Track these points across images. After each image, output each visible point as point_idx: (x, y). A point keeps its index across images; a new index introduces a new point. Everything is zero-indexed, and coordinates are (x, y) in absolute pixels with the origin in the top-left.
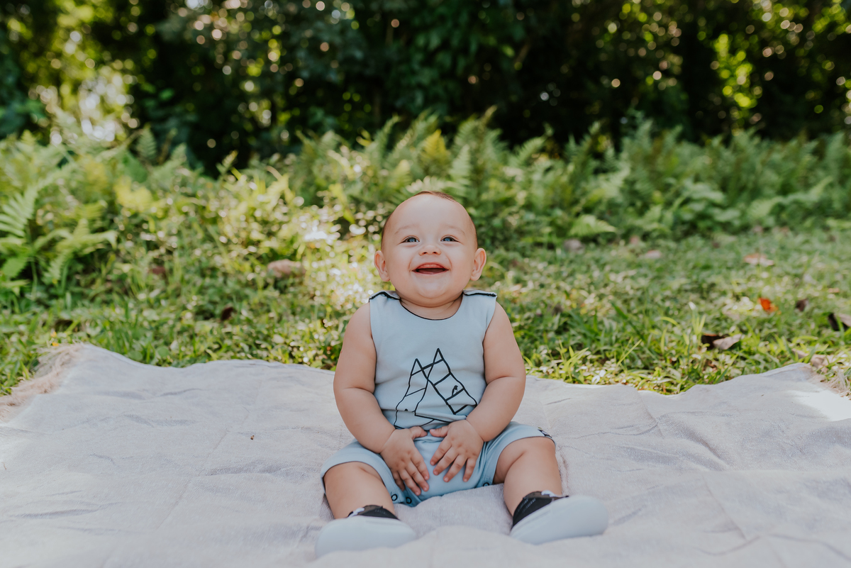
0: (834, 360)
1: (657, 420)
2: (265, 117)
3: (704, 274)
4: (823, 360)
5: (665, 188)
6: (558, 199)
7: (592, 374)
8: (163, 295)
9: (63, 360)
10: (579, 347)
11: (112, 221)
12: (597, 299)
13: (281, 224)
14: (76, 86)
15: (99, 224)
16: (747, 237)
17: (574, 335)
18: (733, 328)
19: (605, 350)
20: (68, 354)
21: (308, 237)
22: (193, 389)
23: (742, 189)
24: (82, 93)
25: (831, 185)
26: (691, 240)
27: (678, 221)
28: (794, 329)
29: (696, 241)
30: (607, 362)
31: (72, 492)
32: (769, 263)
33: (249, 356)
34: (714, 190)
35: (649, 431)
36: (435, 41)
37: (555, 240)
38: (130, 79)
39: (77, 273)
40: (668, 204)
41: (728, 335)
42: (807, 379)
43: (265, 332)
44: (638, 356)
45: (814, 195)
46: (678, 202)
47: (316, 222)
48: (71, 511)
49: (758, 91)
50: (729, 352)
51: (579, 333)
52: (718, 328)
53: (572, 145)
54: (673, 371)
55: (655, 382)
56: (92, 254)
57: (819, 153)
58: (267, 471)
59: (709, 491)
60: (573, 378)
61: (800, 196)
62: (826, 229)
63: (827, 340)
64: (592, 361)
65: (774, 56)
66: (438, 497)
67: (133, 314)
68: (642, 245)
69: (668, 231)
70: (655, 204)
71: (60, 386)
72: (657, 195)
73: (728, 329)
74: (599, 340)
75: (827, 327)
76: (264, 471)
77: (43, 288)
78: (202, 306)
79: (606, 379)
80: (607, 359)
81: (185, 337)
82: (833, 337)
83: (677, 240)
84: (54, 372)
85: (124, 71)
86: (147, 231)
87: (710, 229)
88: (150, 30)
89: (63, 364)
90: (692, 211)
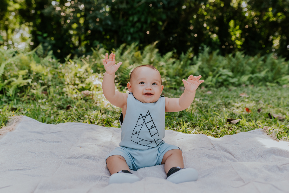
0: (271, 128)
1: (214, 145)
2: (77, 43)
3: (226, 99)
4: (267, 128)
5: (213, 71)
6: (177, 73)
7: (191, 130)
8: (47, 101)
9: (16, 121)
10: (186, 122)
11: (29, 76)
12: (191, 106)
13: (86, 78)
14: (13, 30)
15: (25, 77)
16: (240, 88)
17: (184, 118)
18: (237, 117)
19: (195, 123)
20: (18, 119)
21: (95, 83)
22: (60, 131)
23: (239, 72)
24: (15, 33)
25: (268, 71)
26: (221, 88)
27: (217, 82)
28: (257, 118)
29: (223, 88)
30: (196, 127)
31: (24, 163)
32: (247, 96)
33: (77, 121)
34: (229, 72)
35: (212, 149)
36: (136, 19)
37: (177, 87)
38: (31, 29)
39: (18, 93)
40: (214, 76)
41: (235, 119)
42: (263, 134)
43: (82, 114)
44: (206, 125)
45: (263, 74)
46: (217, 75)
47: (97, 78)
48: (24, 169)
49: (243, 39)
50: (236, 125)
51: (186, 117)
52: (232, 117)
53: (183, 55)
54: (218, 131)
55: (212, 134)
56: (23, 87)
57: (264, 61)
58: (87, 158)
59: (233, 168)
60: (185, 132)
61: (258, 75)
62: (266, 86)
63: (268, 122)
64: (190, 126)
65: (249, 28)
66: (144, 168)
67: (37, 107)
68: (206, 89)
69: (214, 85)
70: (210, 76)
71: (15, 129)
72: (211, 73)
73: (235, 117)
74: (193, 120)
75: (268, 118)
76: (86, 158)
77: (7, 97)
78: (59, 105)
79: (196, 132)
80: (196, 126)
81: (55, 115)
82: (270, 121)
83: (217, 88)
84: (13, 125)
85: (29, 26)
86: (41, 80)
87: (228, 85)
88: (39, 12)
89: (16, 122)
90: (222, 79)
